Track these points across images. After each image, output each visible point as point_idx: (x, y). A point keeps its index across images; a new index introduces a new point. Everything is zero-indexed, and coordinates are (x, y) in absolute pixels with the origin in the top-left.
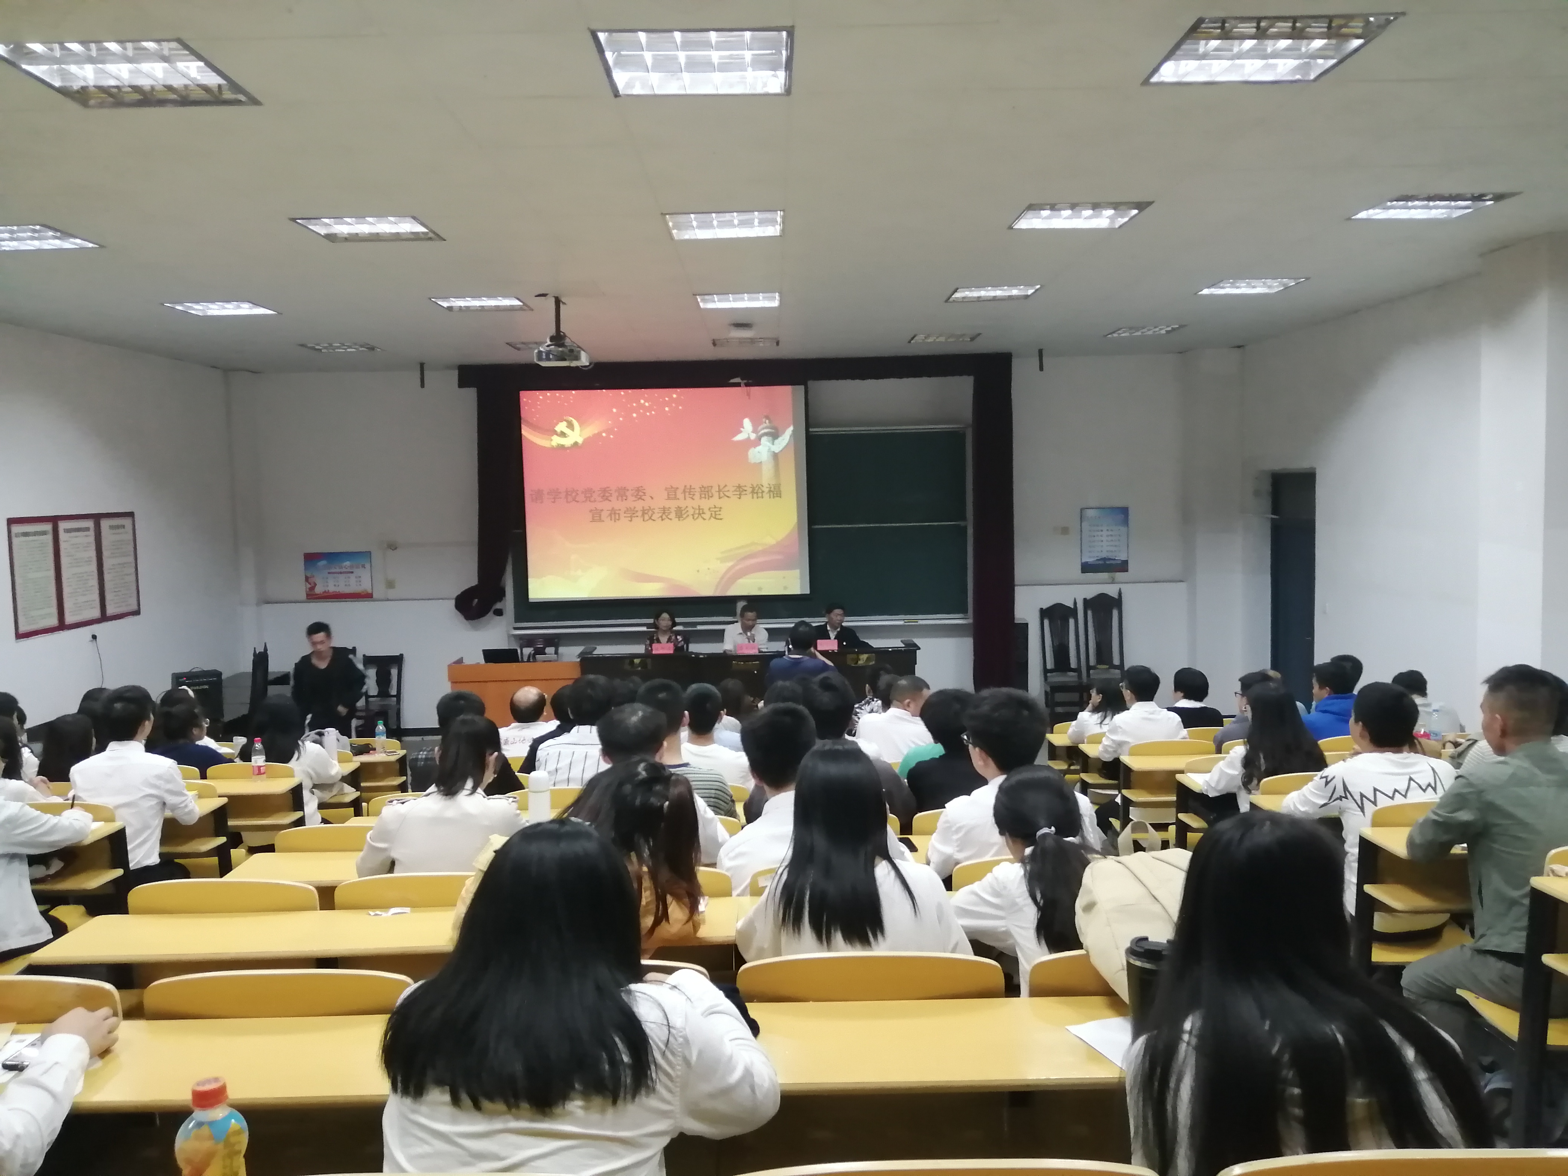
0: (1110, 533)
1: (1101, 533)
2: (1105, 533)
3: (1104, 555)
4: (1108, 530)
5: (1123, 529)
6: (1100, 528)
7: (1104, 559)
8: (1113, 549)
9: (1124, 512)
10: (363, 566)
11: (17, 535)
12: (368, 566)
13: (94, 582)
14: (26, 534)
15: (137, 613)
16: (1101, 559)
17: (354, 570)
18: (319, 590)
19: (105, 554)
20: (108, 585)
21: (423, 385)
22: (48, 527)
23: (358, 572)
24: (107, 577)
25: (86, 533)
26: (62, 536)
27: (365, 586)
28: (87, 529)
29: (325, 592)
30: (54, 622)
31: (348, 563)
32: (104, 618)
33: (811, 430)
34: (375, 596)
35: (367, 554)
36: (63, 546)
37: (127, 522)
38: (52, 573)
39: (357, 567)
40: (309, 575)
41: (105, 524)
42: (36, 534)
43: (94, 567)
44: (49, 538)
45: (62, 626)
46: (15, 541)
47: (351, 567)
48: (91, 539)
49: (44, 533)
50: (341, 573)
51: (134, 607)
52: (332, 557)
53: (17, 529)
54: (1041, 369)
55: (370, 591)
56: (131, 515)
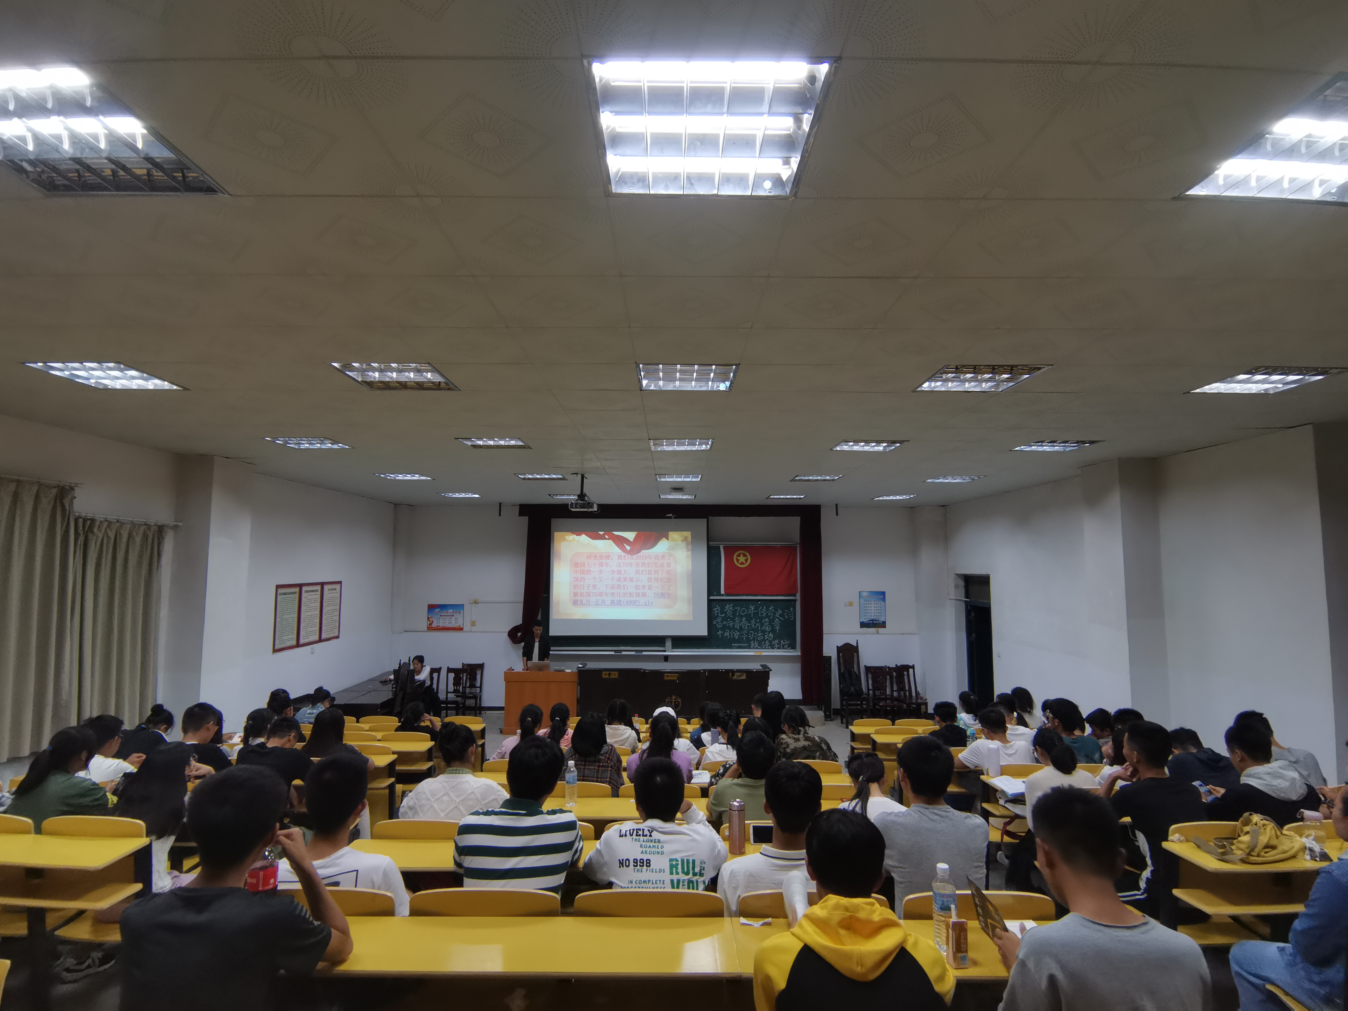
0: (876, 605)
1: (870, 605)
2: (873, 605)
3: (873, 618)
4: (874, 604)
5: (883, 603)
6: (870, 603)
7: (873, 620)
8: (878, 614)
9: (883, 593)
10: (460, 612)
11: (280, 594)
12: (462, 612)
13: (318, 620)
14: (285, 594)
15: (337, 637)
16: (871, 620)
17: (455, 614)
18: (434, 625)
19: (325, 604)
20: (324, 622)
21: (500, 515)
22: (297, 590)
23: (456, 615)
24: (324, 617)
25: (317, 593)
26: (304, 595)
27: (459, 624)
28: (317, 591)
29: (437, 626)
30: (294, 643)
31: (451, 611)
32: (320, 640)
33: (710, 543)
34: (464, 629)
35: (462, 606)
36: (303, 600)
37: (338, 586)
38: (296, 615)
39: (456, 612)
40: (429, 616)
41: (326, 587)
42: (290, 593)
43: (318, 612)
44: (297, 595)
45: (298, 645)
46: (279, 597)
47: (453, 612)
48: (319, 596)
49: (295, 593)
50: (447, 616)
51: (336, 634)
52: (443, 607)
53: (280, 591)
54: (837, 514)
55: (462, 627)
56: (340, 582)
